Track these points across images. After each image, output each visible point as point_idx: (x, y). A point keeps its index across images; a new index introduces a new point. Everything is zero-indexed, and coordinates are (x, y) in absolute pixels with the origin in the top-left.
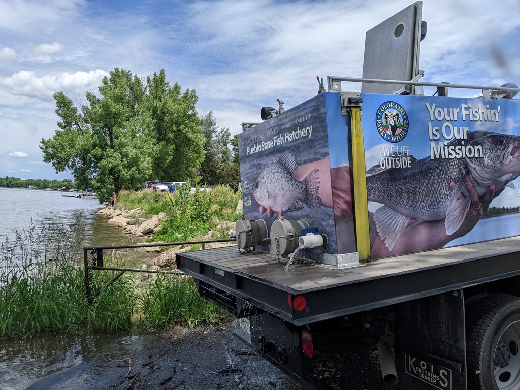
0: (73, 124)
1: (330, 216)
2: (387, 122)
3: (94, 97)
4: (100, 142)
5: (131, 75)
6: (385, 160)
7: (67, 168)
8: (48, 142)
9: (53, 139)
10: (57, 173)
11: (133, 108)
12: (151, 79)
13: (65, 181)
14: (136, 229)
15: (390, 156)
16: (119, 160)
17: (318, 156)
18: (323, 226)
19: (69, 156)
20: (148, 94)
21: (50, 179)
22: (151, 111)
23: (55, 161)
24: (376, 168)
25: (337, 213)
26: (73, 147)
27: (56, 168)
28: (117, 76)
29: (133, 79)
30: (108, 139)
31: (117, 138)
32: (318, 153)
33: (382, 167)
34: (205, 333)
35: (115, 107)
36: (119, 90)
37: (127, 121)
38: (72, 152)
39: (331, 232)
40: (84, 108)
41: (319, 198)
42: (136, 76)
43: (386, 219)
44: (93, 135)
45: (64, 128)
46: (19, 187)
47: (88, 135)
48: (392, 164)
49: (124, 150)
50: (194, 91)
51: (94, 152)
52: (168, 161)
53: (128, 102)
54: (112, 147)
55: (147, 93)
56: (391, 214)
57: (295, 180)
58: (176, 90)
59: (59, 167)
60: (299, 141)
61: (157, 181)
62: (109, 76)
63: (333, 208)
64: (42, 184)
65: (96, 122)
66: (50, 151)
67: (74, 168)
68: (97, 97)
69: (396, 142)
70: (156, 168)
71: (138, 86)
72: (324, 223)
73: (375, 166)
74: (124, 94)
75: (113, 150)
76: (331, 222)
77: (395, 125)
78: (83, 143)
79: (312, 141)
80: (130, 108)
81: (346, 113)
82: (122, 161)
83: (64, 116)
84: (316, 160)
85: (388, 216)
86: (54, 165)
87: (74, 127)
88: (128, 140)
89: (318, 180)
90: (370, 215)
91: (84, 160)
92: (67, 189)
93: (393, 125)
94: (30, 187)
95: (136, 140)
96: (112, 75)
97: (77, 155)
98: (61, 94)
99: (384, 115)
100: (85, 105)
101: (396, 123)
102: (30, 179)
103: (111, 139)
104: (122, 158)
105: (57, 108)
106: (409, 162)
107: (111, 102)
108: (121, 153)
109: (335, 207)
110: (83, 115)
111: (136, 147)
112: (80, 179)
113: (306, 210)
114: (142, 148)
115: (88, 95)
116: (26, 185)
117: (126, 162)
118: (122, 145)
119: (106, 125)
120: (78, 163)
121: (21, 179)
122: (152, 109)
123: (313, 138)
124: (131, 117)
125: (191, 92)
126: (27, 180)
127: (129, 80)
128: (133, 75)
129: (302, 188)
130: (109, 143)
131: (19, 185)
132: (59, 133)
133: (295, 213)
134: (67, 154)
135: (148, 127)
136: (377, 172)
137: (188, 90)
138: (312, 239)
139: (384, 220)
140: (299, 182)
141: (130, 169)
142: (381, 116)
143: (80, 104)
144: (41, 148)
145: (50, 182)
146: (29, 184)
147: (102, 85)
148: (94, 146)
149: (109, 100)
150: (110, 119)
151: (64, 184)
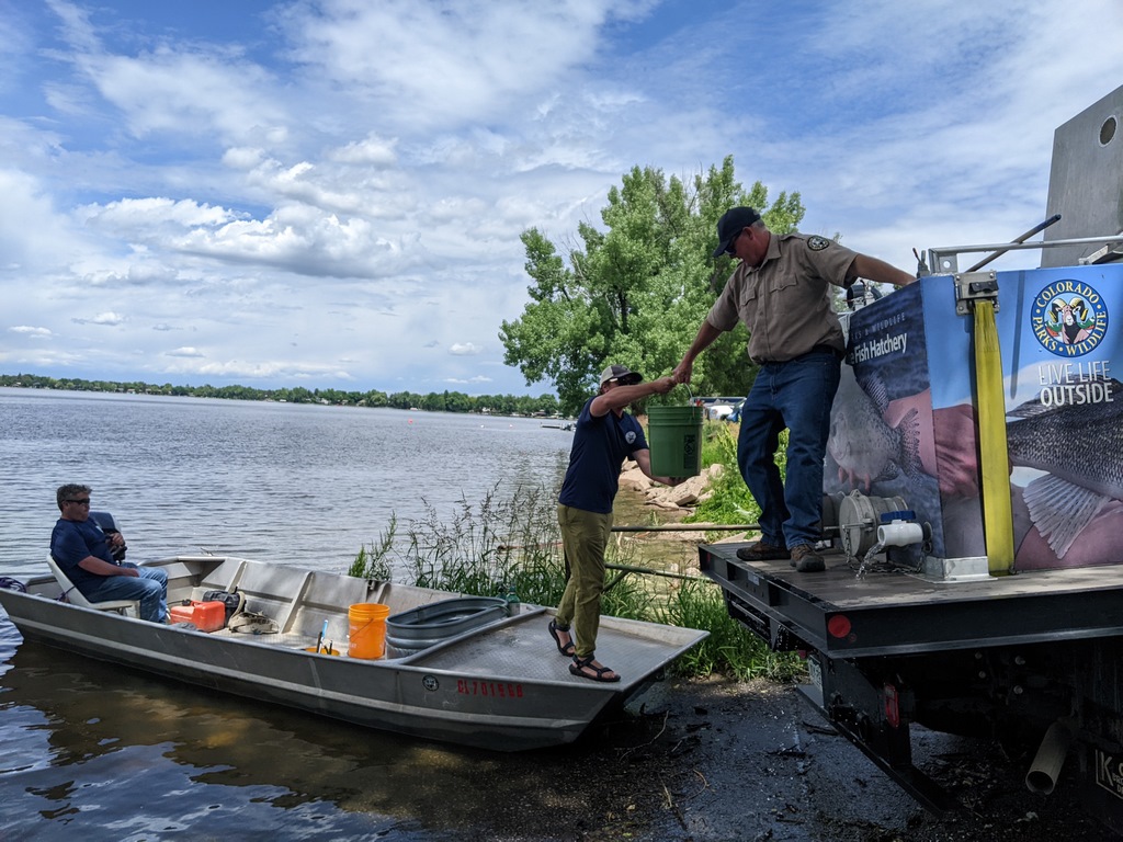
0: (555, 289)
1: (933, 492)
2: (1057, 320)
3: (593, 232)
4: (602, 323)
5: (662, 178)
6: (1052, 389)
7: (544, 374)
8: (513, 328)
9: (521, 321)
10: (529, 384)
11: (667, 245)
12: (705, 179)
13: (544, 397)
14: (665, 495)
15: (1063, 382)
16: (638, 356)
17: (916, 387)
18: (925, 509)
19: (548, 352)
20: (698, 214)
21: (518, 394)
22: (703, 249)
23: (524, 362)
24: (1030, 406)
25: (946, 487)
26: (555, 334)
27: (528, 377)
28: (634, 184)
29: (667, 188)
30: (618, 313)
31: (635, 312)
32: (916, 381)
33: (1044, 404)
34: (763, 692)
35: (632, 248)
36: (640, 213)
37: (655, 274)
38: (554, 343)
39: (936, 519)
40: (575, 255)
41: (918, 460)
42: (673, 179)
43: (1052, 498)
44: (591, 309)
45: (540, 298)
46: (465, 410)
47: (581, 310)
48: (1067, 397)
49: (648, 336)
50: (796, 196)
51: (593, 342)
52: (737, 353)
53: (656, 236)
54: (625, 330)
55: (696, 211)
56: (1063, 491)
57: (887, 425)
58: (756, 197)
59: (532, 375)
60: (890, 358)
61: (715, 396)
62: (620, 186)
63: (938, 478)
64: (504, 405)
65: (595, 283)
66: (517, 344)
67: (557, 374)
68: (598, 231)
69: (1078, 354)
70: (713, 369)
71: (678, 198)
72: (927, 505)
73: (1028, 403)
74: (648, 219)
75: (627, 337)
76: (936, 502)
77: (1075, 324)
78: (572, 325)
79: (907, 359)
80: (660, 249)
81: (966, 311)
82: (643, 357)
83: (541, 276)
84: (913, 393)
85: (1058, 494)
86: (523, 371)
87: (557, 296)
88: (656, 314)
89: (917, 429)
90: (1015, 493)
91: (575, 358)
92: (548, 413)
93: (1070, 324)
94: (484, 410)
95: (673, 315)
96: (626, 184)
97: (563, 349)
98: (534, 232)
99: (1049, 307)
100: (576, 249)
101: (1079, 320)
102: (485, 394)
103: (624, 314)
104: (645, 352)
105: (527, 260)
106: (1107, 392)
107: (624, 239)
108: (642, 342)
109: (942, 476)
110: (572, 271)
111: (671, 328)
112: (569, 396)
113: (903, 480)
114: (684, 329)
115: (583, 230)
116: (476, 406)
117: (652, 360)
118: (645, 326)
119: (615, 287)
120: (565, 365)
121: (470, 396)
122: (704, 245)
123: (908, 354)
124: (662, 265)
125: (788, 199)
126: (479, 398)
127: (659, 190)
128: (667, 178)
129: (895, 440)
130: (619, 323)
131: (465, 406)
132: (531, 310)
133: (887, 485)
134: (545, 349)
135: (697, 283)
136: (1033, 413)
137: (783, 195)
138: (902, 531)
139: (1048, 501)
140: (892, 430)
141: (660, 374)
142: (1043, 310)
143: (567, 247)
144: (502, 338)
145: (518, 400)
146: (483, 405)
147: (607, 204)
148: (593, 330)
149: (620, 236)
150: (623, 273)
151: (542, 404)
